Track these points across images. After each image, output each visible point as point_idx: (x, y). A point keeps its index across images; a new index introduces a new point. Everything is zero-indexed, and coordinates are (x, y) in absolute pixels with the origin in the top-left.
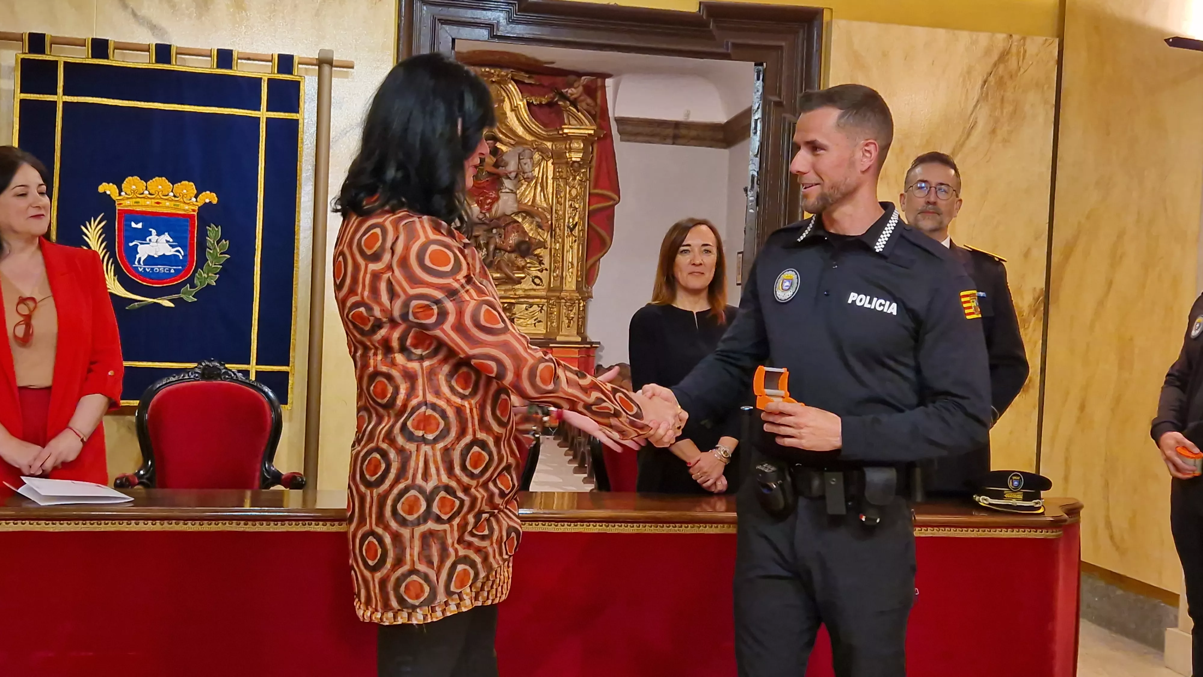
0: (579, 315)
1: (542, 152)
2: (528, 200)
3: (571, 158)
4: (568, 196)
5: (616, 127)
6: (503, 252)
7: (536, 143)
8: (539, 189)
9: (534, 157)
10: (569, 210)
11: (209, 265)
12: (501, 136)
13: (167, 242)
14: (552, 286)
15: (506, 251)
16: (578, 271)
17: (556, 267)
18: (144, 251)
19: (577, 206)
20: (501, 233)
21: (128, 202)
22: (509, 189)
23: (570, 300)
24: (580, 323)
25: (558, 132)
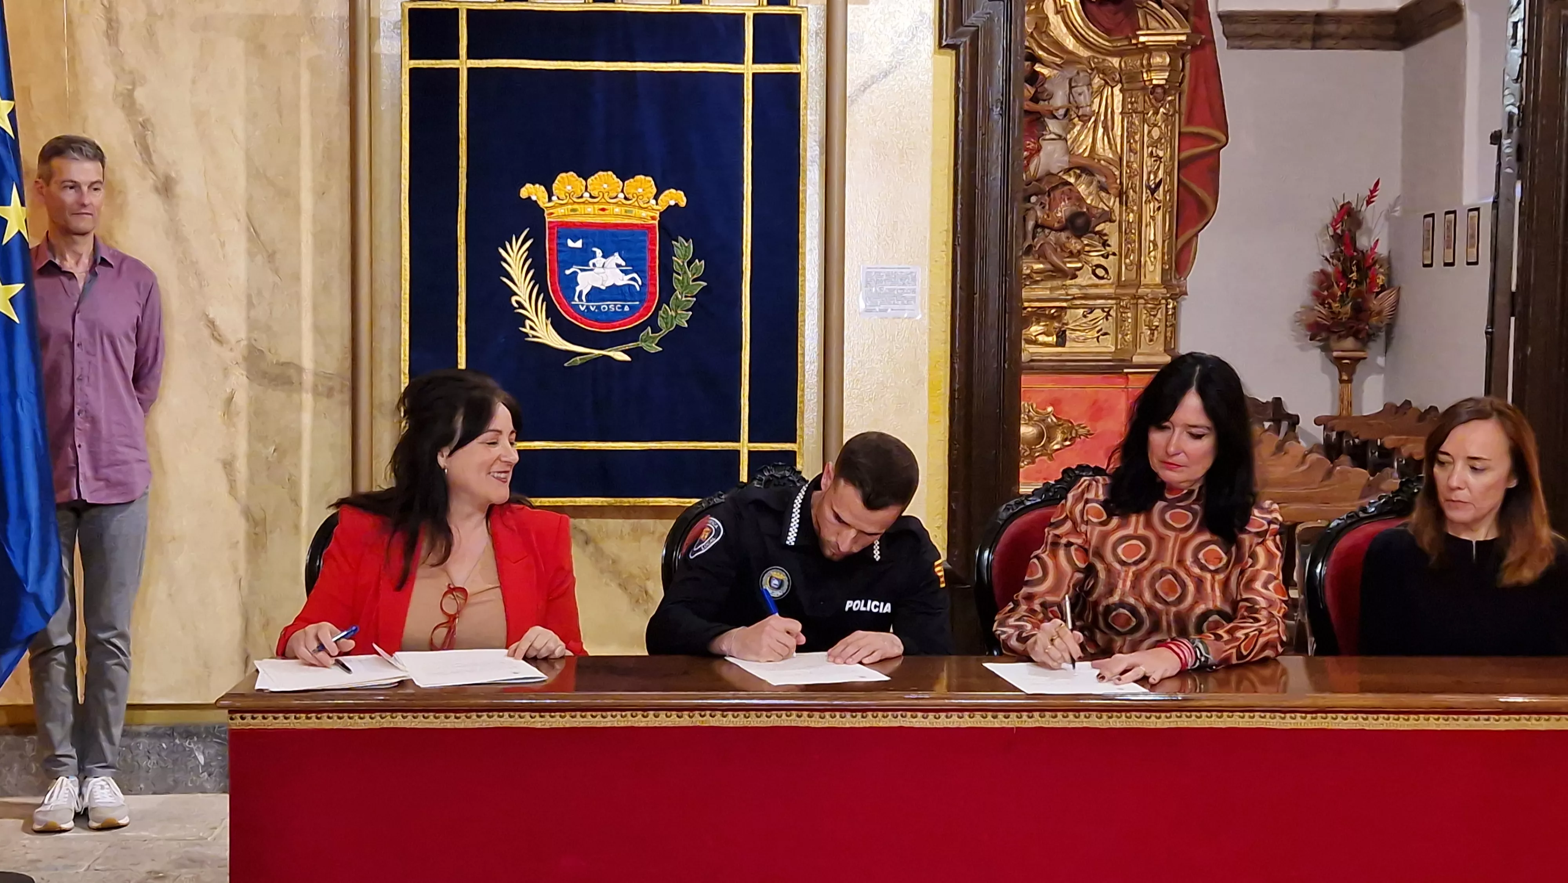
0: (1166, 321)
1: (1103, 73)
2: (1083, 148)
3: (1151, 80)
4: (1146, 139)
5: (1221, 27)
6: (1047, 231)
7: (1096, 60)
8: (1101, 131)
9: (1093, 83)
10: (1148, 162)
11: (677, 298)
12: (1040, 52)
13: (618, 266)
14: (1123, 279)
15: (1052, 229)
16: (1163, 254)
17: (1129, 249)
18: (586, 281)
19: (1161, 154)
20: (1043, 201)
21: (560, 211)
22: (1056, 134)
23: (1152, 299)
24: (1169, 334)
25: (1131, 41)
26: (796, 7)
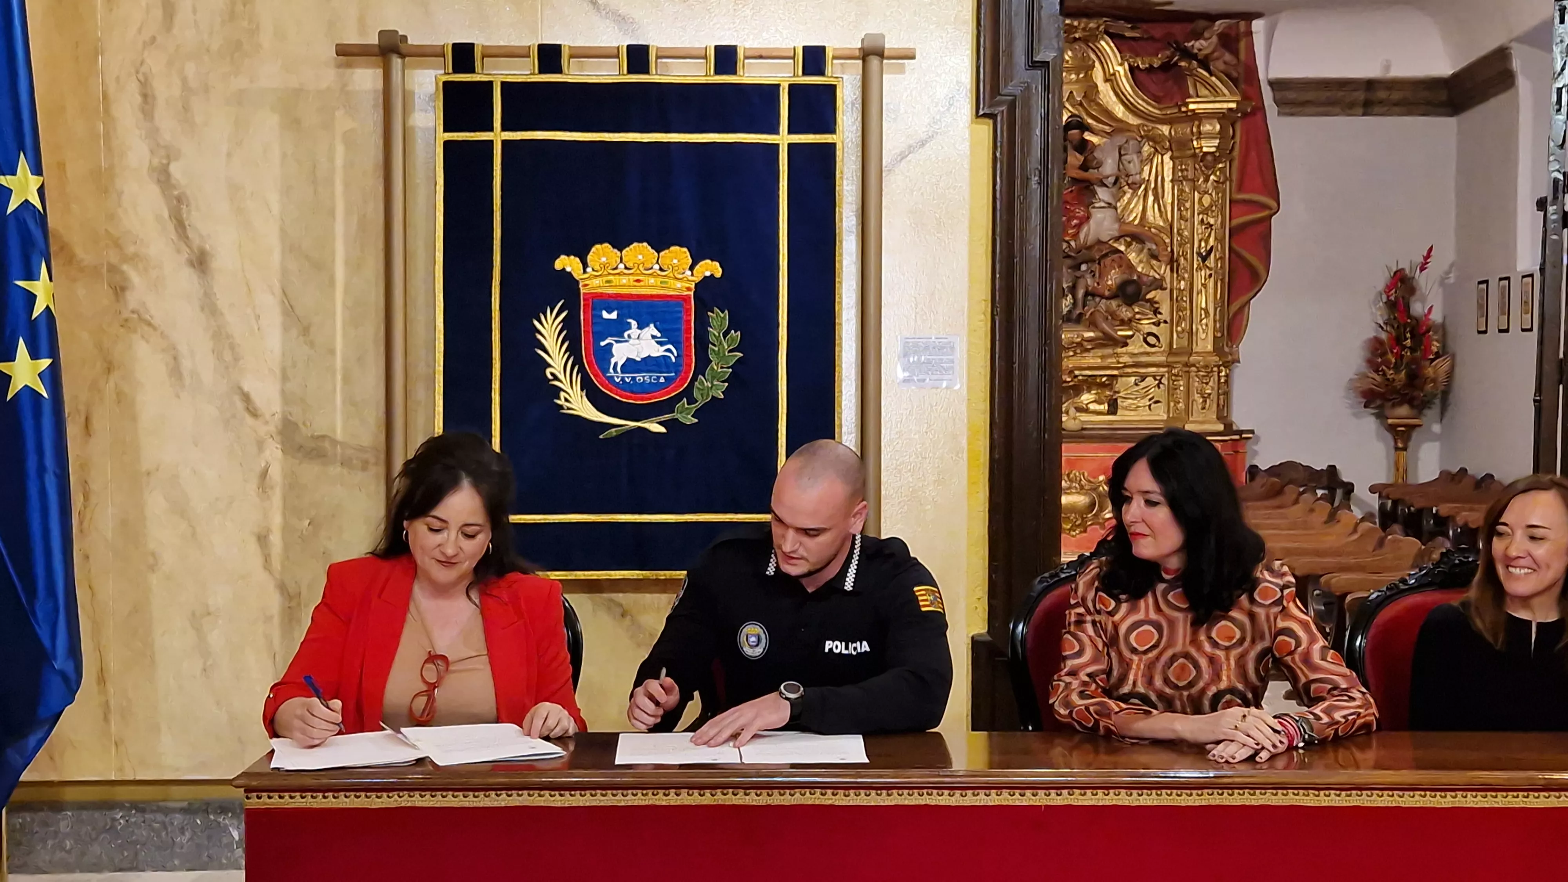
0: (1219, 389)
1: (1153, 141)
2: (1134, 216)
3: (1201, 148)
4: (1196, 206)
5: (1271, 94)
6: (1098, 299)
7: (1146, 128)
8: (1151, 198)
9: (1142, 150)
10: (1199, 229)
11: (712, 368)
13: (653, 337)
14: (1175, 347)
15: (1102, 297)
16: (1215, 321)
17: (1180, 317)
18: (621, 353)
19: (1212, 221)
21: (596, 282)
22: (1106, 203)
23: (1204, 366)
24: (1221, 402)
25: (1180, 110)
26: (832, 77)
